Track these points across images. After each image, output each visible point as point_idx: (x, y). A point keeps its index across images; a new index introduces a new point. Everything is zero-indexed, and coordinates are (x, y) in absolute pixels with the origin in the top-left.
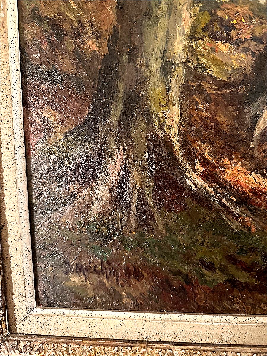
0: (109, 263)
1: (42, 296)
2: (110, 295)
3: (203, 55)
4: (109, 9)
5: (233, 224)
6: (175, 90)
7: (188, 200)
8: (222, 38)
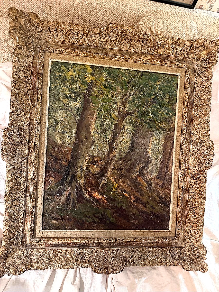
0: (63, 217)
1: (44, 226)
2: (63, 226)
3: (90, 168)
4: (69, 155)
5: (94, 207)
6: (83, 175)
8: (94, 164)
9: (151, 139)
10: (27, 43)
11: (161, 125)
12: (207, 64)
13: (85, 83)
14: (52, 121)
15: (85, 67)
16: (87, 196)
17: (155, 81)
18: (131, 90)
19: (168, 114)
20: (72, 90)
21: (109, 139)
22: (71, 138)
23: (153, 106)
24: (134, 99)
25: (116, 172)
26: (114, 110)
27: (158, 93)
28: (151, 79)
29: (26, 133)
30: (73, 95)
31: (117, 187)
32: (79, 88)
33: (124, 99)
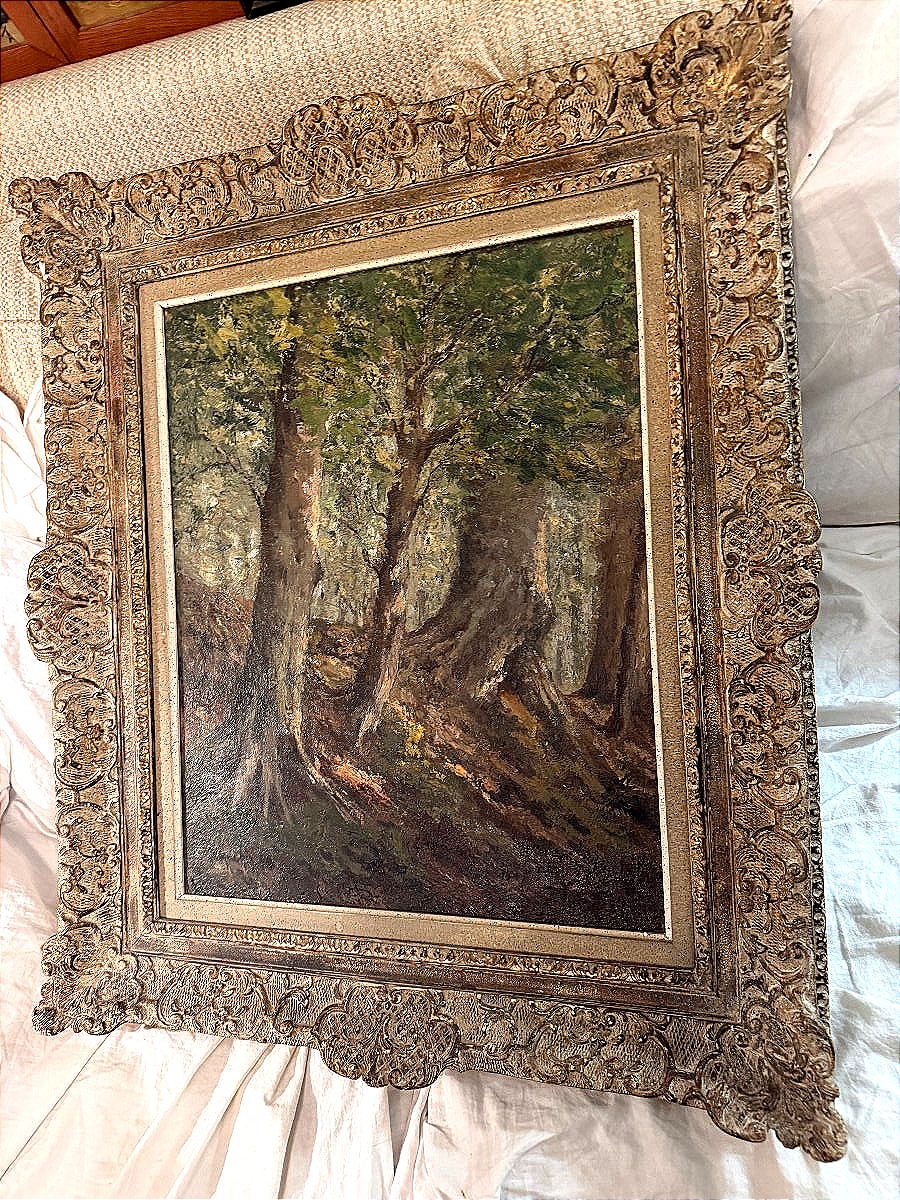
3: (317, 667)
4: (247, 627)
5: (345, 816)
6: (297, 696)
7: (309, 793)
8: (331, 654)
9: (542, 526)
10: (81, 273)
11: (579, 459)
12: (741, 125)
13: (271, 356)
14: (185, 514)
15: (266, 297)
16: (315, 775)
17: (531, 277)
18: (436, 340)
19: (605, 406)
20: (234, 394)
21: (376, 551)
22: (247, 565)
23: (535, 385)
24: (453, 372)
25: (414, 679)
26: (380, 434)
27: (548, 323)
28: (512, 271)
29: (105, 563)
30: (239, 408)
31: (423, 739)
32: (255, 380)
33: (412, 380)
